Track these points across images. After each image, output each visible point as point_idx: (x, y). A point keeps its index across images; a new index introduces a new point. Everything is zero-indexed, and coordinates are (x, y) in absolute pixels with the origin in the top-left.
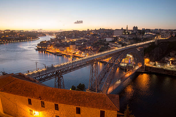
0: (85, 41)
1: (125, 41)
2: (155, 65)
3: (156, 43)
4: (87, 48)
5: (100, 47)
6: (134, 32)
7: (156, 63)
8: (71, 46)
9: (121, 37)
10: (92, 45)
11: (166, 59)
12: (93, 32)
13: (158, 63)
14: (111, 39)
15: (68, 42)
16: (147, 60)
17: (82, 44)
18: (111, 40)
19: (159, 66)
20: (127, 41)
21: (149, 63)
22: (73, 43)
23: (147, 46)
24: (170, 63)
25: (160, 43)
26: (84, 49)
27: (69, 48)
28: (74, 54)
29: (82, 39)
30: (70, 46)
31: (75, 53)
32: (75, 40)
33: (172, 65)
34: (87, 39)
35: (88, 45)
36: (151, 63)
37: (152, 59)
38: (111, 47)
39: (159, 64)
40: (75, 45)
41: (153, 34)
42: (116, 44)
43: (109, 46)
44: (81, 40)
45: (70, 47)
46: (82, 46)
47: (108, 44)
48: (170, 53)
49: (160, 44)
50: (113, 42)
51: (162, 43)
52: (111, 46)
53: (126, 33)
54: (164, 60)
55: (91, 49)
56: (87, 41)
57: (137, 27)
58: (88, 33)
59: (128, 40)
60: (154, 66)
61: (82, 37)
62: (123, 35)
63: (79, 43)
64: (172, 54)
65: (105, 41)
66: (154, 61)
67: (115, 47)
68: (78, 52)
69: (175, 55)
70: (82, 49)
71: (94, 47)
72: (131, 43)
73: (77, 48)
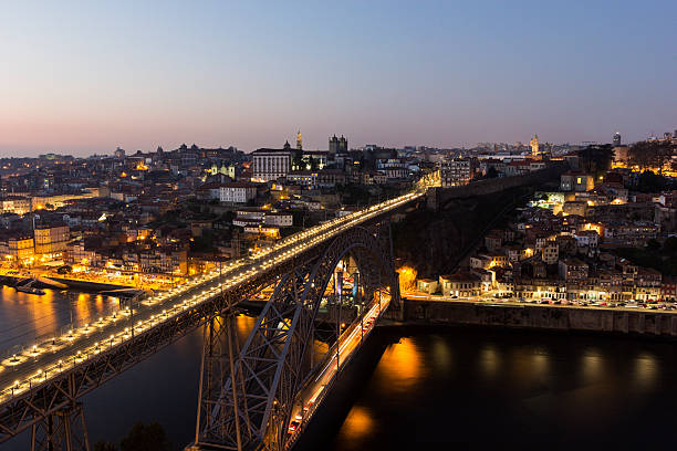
0: (115, 206)
1: (304, 198)
2: (439, 292)
3: (432, 204)
4: (129, 240)
5: (197, 232)
6: (339, 159)
7: (444, 282)
8: (43, 235)
9: (285, 183)
10: (150, 225)
11: (476, 263)
12: (148, 160)
13: (449, 284)
14: (243, 191)
15: (20, 212)
16: (407, 274)
17: (103, 218)
18: (244, 199)
19: (451, 292)
20: (315, 198)
21: (415, 283)
22: (50, 219)
23: (397, 218)
24: (490, 279)
25: (446, 203)
26: (116, 243)
27: (30, 243)
28: (60, 270)
29: (96, 194)
30: (38, 232)
31: (68, 269)
32: (58, 202)
33: (498, 285)
34: (120, 197)
35: (133, 227)
36: (424, 284)
37: (426, 269)
38: (248, 230)
39: (454, 286)
40: (61, 229)
41: (411, 168)
42: (268, 213)
43: (235, 223)
44: (91, 202)
45: (38, 240)
46: (101, 230)
47: (231, 216)
48: (486, 238)
49: (447, 207)
50: (252, 204)
51: (451, 204)
52: (248, 226)
53: (304, 165)
54: (469, 268)
55: (153, 245)
56: (123, 204)
57: (343, 139)
58: (125, 168)
59: (317, 194)
60: (437, 298)
61: (97, 185)
62: (292, 172)
63: (83, 216)
64: (492, 242)
65: (216, 202)
66: (433, 277)
67: (265, 226)
68: (85, 261)
69: (504, 244)
70: (106, 245)
71: (164, 234)
72: (330, 206)
73: (77, 243)
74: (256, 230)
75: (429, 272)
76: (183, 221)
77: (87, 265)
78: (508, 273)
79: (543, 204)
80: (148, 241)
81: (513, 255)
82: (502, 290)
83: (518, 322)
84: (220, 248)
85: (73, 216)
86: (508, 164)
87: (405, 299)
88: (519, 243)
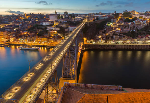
0: (17, 27)
1: (61, 24)
2: (91, 42)
4: (23, 34)
5: (38, 32)
6: (67, 16)
9: (57, 21)
10: (27, 31)
11: (97, 36)
12: (23, 16)
16: (85, 39)
17: (15, 29)
18: (48, 24)
19: (94, 43)
20: (63, 24)
21: (86, 41)
22: (2, 30)
24: (101, 40)
26: (20, 35)
28: (7, 41)
29: (11, 24)
31: (9, 41)
32: (2, 26)
33: (102, 41)
34: (17, 24)
35: (22, 31)
36: (88, 41)
38: (50, 31)
39: (94, 41)
40: (6, 32)
41: (81, 18)
42: (54, 27)
43: (47, 30)
44: (11, 26)
45: (0, 35)
46: (15, 32)
47: (46, 28)
48: (99, 32)
49: (91, 26)
50: (51, 25)
51: (92, 25)
52: (50, 30)
53: (60, 17)
54: (96, 38)
55: (29, 35)
57: (67, 12)
58: (17, 18)
60: (91, 44)
61: (11, 22)
62: (58, 19)
63: (10, 29)
64: (100, 32)
65: (42, 25)
66: (90, 40)
67: (54, 30)
68: (13, 39)
69: (102, 33)
70: (18, 35)
71: (31, 32)
72: (67, 26)
73: (10, 35)
74: (52, 31)
75: (89, 39)
76: (35, 29)
77: (13, 40)
78: (104, 38)
79: (109, 25)
80: (27, 34)
81: (104, 35)
82: (103, 42)
83: (107, 48)
84: (44, 35)
85: (8, 29)
86: (100, 17)
87: (85, 44)
88: (105, 32)
